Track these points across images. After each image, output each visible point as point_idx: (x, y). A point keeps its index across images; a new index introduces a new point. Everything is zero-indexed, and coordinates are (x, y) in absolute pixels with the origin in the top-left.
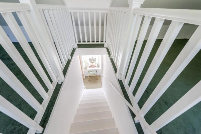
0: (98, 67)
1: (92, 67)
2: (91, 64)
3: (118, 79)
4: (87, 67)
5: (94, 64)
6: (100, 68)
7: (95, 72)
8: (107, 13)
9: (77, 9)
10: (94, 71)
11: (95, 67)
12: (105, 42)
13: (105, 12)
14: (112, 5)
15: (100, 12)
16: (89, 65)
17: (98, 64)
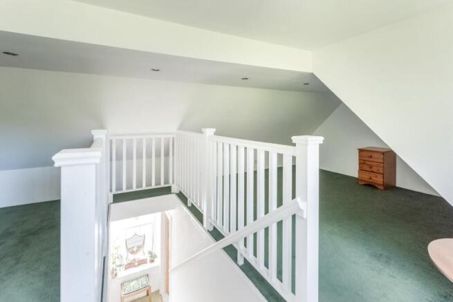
0: (152, 261)
1: (135, 266)
2: (131, 257)
3: (208, 231)
4: (118, 268)
5: (140, 256)
6: (158, 262)
7: (144, 281)
8: (173, 138)
9: (123, 135)
10: (140, 277)
11: (143, 262)
12: (173, 183)
13: (171, 137)
14: (180, 128)
15: (163, 137)
16: (125, 262)
17: (150, 253)
